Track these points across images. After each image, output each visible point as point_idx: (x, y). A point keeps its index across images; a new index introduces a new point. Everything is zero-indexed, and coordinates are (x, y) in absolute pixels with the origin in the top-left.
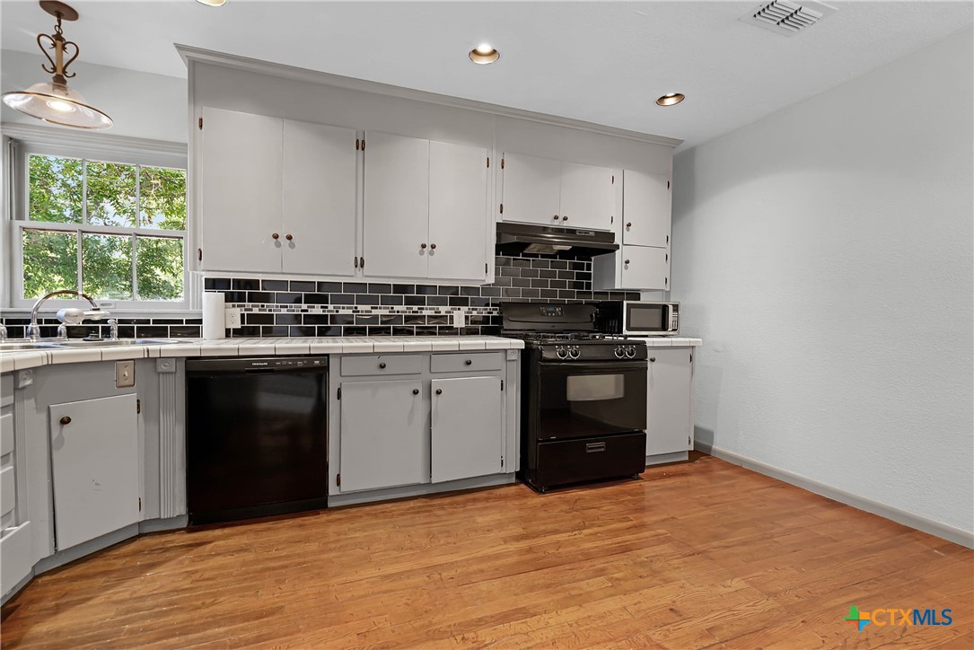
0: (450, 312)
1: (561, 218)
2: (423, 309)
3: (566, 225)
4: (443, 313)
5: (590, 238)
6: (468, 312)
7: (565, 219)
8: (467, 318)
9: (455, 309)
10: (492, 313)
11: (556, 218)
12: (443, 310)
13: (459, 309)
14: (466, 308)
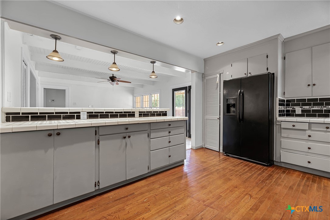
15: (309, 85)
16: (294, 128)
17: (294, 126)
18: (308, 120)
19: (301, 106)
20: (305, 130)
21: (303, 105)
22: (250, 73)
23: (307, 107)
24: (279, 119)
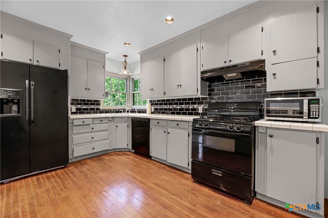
0: (198, 107)
1: (228, 62)
2: (189, 106)
3: (231, 64)
4: (195, 108)
5: (248, 66)
6: (203, 107)
7: (230, 61)
8: (203, 109)
9: (199, 106)
10: (205, 107)
11: (225, 62)
12: (195, 106)
13: (201, 106)
14: (202, 106)
15: (86, 89)
16: (84, 124)
17: (84, 122)
18: (84, 117)
19: (75, 105)
20: (89, 124)
21: (77, 104)
22: (38, 61)
23: (79, 106)
24: (71, 117)
